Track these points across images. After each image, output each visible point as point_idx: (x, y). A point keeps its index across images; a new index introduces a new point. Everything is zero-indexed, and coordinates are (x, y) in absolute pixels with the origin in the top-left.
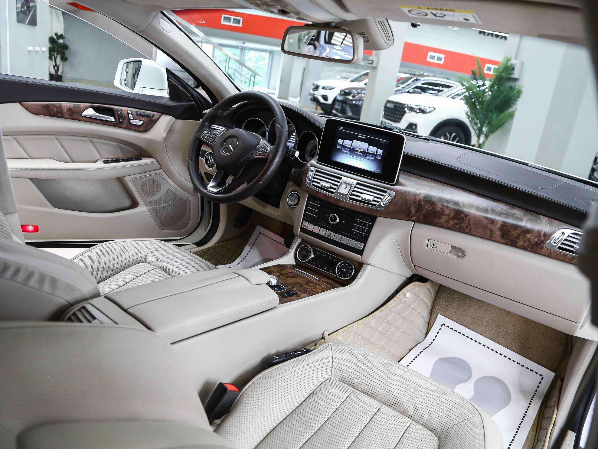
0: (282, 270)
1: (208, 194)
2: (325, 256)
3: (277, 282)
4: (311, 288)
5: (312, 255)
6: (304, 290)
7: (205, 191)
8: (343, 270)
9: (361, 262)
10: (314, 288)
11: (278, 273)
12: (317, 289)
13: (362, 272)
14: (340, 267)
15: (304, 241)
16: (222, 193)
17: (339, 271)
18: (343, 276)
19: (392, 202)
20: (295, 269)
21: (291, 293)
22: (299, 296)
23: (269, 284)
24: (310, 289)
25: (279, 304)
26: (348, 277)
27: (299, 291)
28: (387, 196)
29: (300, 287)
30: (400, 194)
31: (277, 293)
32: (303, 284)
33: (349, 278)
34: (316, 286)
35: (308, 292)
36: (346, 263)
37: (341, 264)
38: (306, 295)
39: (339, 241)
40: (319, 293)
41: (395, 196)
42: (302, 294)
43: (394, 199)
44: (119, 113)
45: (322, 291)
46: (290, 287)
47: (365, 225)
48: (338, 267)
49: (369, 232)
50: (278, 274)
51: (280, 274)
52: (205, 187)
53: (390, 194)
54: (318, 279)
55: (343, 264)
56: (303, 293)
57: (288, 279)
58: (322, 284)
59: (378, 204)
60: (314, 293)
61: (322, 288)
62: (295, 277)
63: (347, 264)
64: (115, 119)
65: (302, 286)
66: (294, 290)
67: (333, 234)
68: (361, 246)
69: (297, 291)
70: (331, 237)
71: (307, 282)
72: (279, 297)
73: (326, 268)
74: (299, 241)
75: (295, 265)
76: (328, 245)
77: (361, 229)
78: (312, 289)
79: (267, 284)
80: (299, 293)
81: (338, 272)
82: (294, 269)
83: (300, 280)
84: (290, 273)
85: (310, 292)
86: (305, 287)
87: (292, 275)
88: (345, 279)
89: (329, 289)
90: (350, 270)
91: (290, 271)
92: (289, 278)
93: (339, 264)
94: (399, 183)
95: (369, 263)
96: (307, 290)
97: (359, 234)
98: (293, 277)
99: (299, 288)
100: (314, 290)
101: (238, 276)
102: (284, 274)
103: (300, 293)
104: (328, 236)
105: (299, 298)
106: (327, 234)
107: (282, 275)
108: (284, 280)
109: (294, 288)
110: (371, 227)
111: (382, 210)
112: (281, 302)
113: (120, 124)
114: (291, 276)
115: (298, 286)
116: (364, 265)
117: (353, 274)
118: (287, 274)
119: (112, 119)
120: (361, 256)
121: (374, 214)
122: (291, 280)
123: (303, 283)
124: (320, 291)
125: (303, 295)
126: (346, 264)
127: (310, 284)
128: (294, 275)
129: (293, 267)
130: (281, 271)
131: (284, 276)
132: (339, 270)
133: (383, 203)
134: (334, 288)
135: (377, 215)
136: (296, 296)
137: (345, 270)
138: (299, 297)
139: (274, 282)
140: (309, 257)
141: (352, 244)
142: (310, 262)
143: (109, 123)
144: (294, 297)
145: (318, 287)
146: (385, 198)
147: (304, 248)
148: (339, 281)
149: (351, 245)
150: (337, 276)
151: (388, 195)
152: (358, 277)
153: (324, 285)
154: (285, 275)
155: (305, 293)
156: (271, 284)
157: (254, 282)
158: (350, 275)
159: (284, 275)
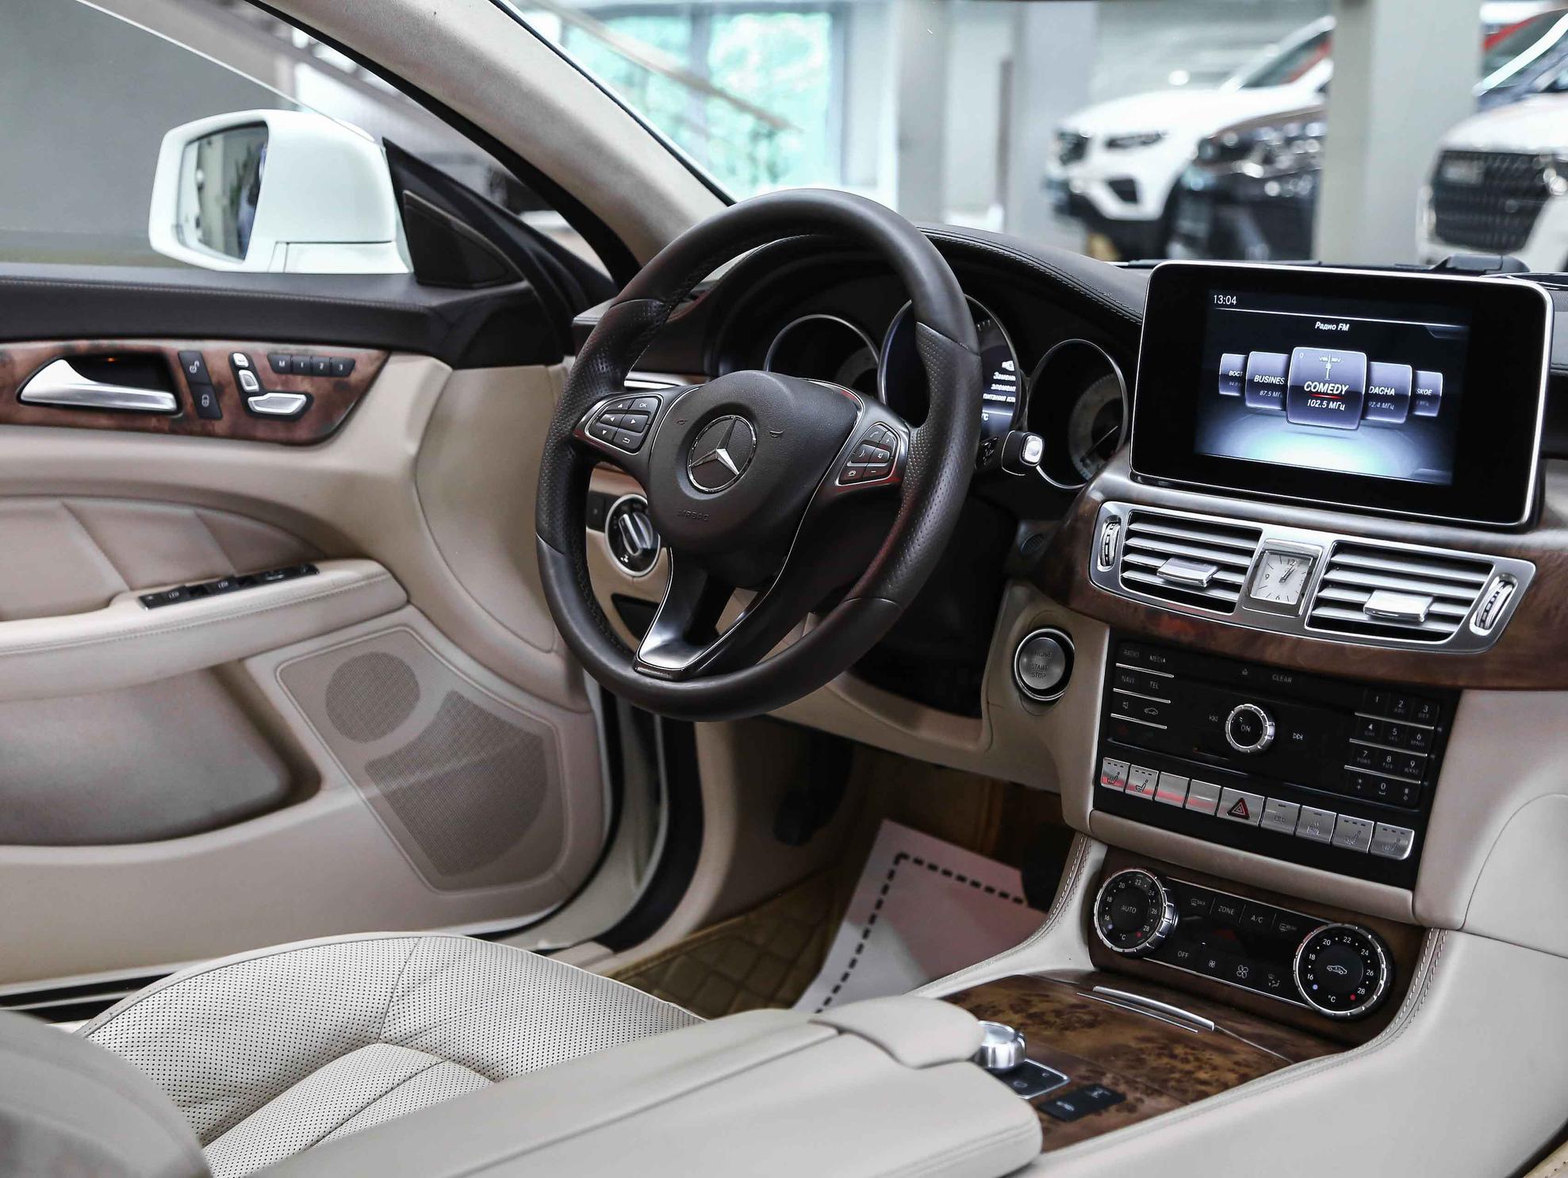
0: (1035, 1000)
1: (645, 685)
2: (1231, 912)
3: (1021, 1053)
4: (1188, 1067)
5: (1168, 919)
6: (1153, 1080)
7: (629, 673)
8: (1329, 968)
9: (1413, 921)
10: (1200, 1068)
11: (1016, 1012)
12: (1215, 1068)
13: (1431, 971)
14: (1313, 957)
15: (1118, 854)
16: (710, 673)
17: (1311, 977)
18: (1333, 999)
19: (1524, 610)
20: (1097, 988)
21: (1095, 1094)
22: (1132, 1109)
23: (981, 1058)
24: (1181, 1071)
25: (1046, 1149)
26: (1361, 1000)
27: (1131, 1083)
28: (1496, 585)
29: (1133, 1068)
30: (1560, 566)
31: (1030, 1101)
32: (1142, 1051)
33: (1369, 1004)
34: (1207, 1055)
35: (1176, 1089)
36: (1342, 932)
37: (1317, 940)
38: (1164, 1101)
39: (1288, 829)
40: (1225, 1087)
41: (1536, 582)
42: (1144, 1097)
43: (1535, 595)
44: (193, 369)
45: (1244, 1079)
46: (1083, 1070)
47: (1406, 737)
48: (1305, 960)
49: (1432, 771)
50: (1017, 1018)
51: (1030, 1016)
52: (629, 655)
53: (1509, 575)
54: (1211, 1023)
55: (1327, 942)
56: (1148, 1095)
57: (1070, 1034)
58: (1235, 1047)
59: (1454, 629)
60: (1203, 1088)
61: (1237, 1063)
62: (1100, 1023)
63: (1347, 940)
64: (178, 400)
65: (1141, 1062)
66: (1107, 1080)
67: (1254, 800)
68: (1403, 842)
69: (1122, 1088)
70: (1247, 817)
71: (1166, 1042)
72: (1041, 1120)
73: (1242, 972)
74: (1095, 854)
75: (1093, 973)
76: (1236, 858)
77: (1389, 759)
78: (1189, 1073)
79: (972, 1059)
80: (1131, 1096)
81: (1307, 985)
82: (1090, 991)
83: (1127, 1037)
84: (1074, 1006)
85: (1187, 1085)
86: (1155, 1064)
87: (1086, 1017)
88: (1348, 1013)
89: (1276, 1066)
90: (1367, 966)
91: (1071, 997)
92: (1075, 1029)
93: (1306, 942)
94: (1545, 515)
95: (1458, 918)
96: (1166, 1081)
97: (1383, 786)
98: (1091, 1025)
99: (1130, 1074)
100: (1202, 1075)
101: (833, 1032)
102: (1043, 1013)
103: (1138, 1095)
104: (1230, 813)
105: (1134, 1116)
106: (1226, 804)
107: (1038, 1018)
108: (1046, 1040)
109: (1103, 1074)
110: (1438, 745)
111: (1481, 659)
112: (1053, 1141)
113: (202, 421)
114: (1080, 1021)
115: (1120, 1063)
116: (1433, 938)
117: (1382, 982)
118: (1058, 1013)
119: (165, 401)
120: (1408, 894)
121: (1446, 681)
122: (1082, 1041)
123: (1143, 1046)
124: (1232, 1077)
125: (1150, 1103)
126: (1341, 940)
127: (1179, 1050)
128: (1096, 1015)
129: (1084, 981)
130: (1028, 1003)
131: (1048, 1024)
132: (1311, 971)
133: (1483, 621)
134: (1298, 1058)
135: (1461, 683)
136: (1118, 1110)
137: (1341, 971)
138: (1134, 1114)
139: (1005, 1052)
140: (1153, 929)
141: (1356, 837)
142: (1163, 948)
143: (153, 422)
144: (1112, 1114)
145: (1218, 1059)
146: (1489, 597)
147: (1122, 885)
148: (1316, 1024)
149: (1350, 844)
150: (1305, 1002)
151: (1497, 579)
152: (1410, 995)
153: (1248, 1048)
154: (1051, 1018)
155: (1160, 1093)
156: (994, 1061)
157: (914, 1051)
158: (1372, 989)
159: (1046, 1018)
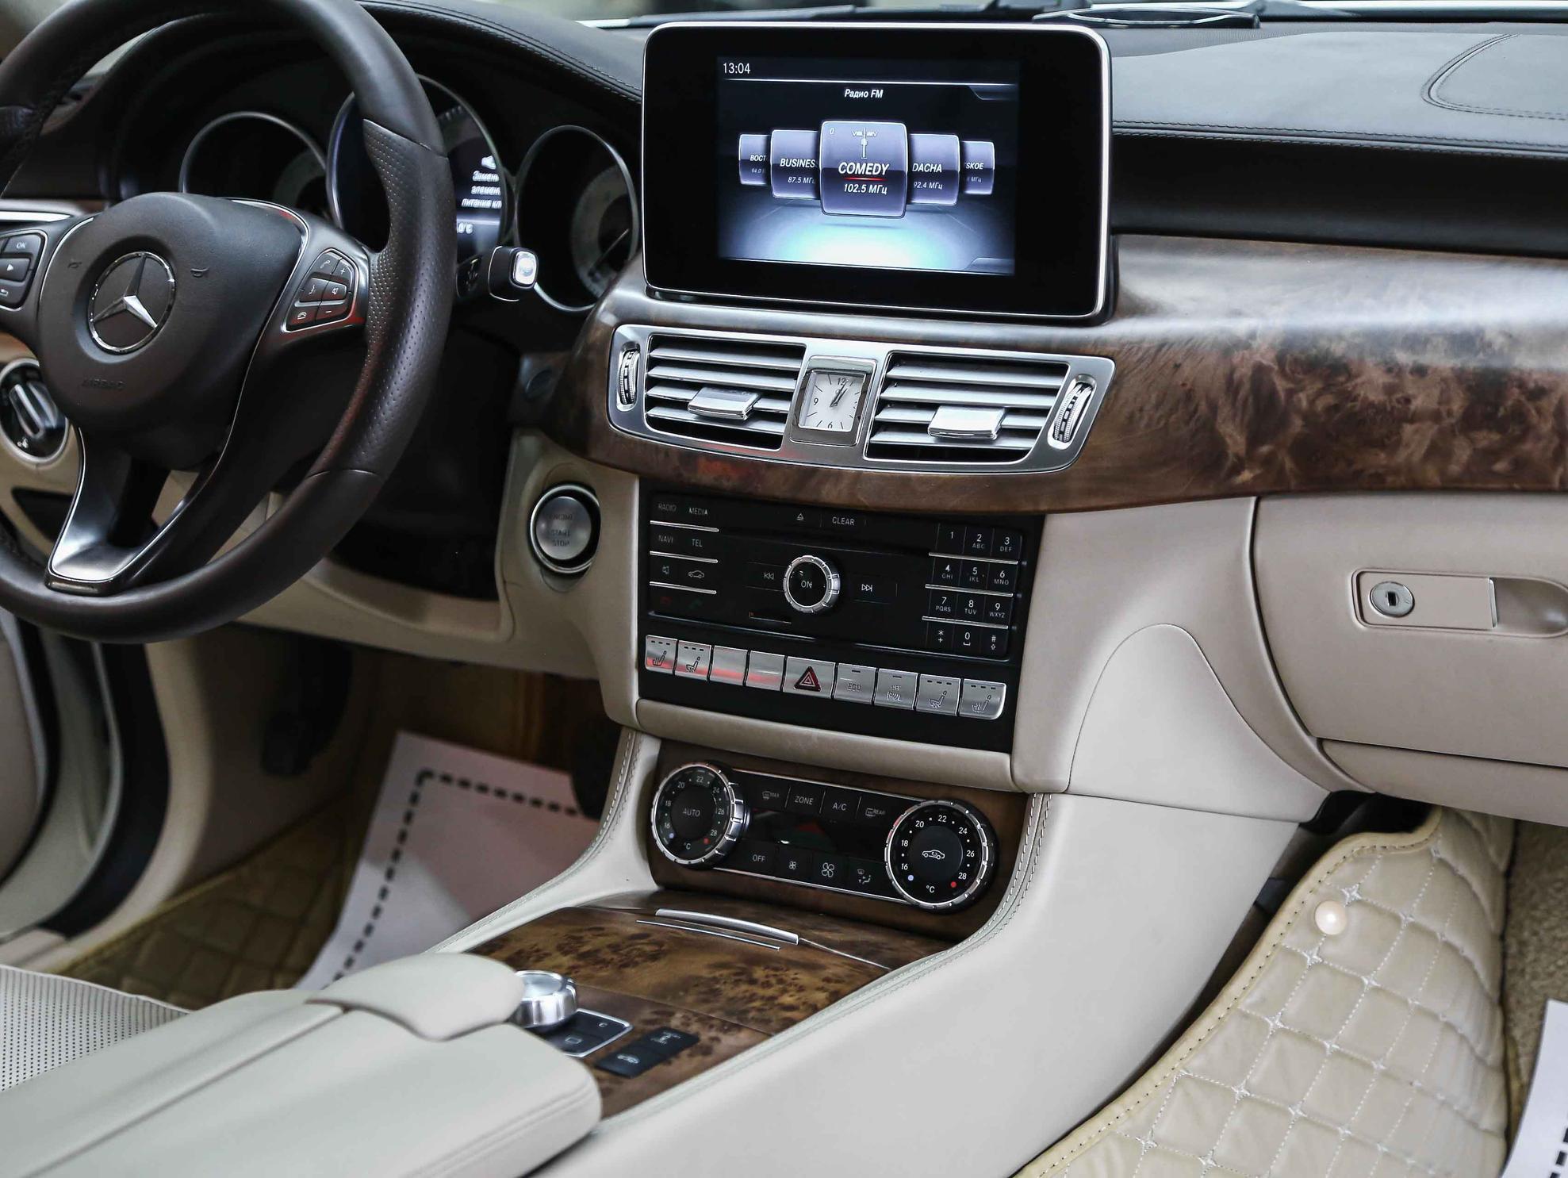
0: (586, 935)
1: (63, 605)
2: (810, 801)
3: (570, 1002)
4: (770, 992)
5: (738, 817)
6: (730, 1013)
7: (40, 590)
8: (925, 854)
9: (1014, 789)
10: (784, 991)
11: (565, 953)
12: (801, 989)
13: (1037, 843)
14: (905, 843)
15: (673, 748)
16: (147, 581)
17: (905, 867)
18: (931, 889)
19: (1106, 415)
20: (661, 912)
21: (662, 1040)
22: (707, 1051)
23: (523, 1017)
24: (762, 998)
25: (607, 1114)
26: (963, 886)
27: (705, 1021)
28: (1073, 390)
29: (706, 1001)
30: (1141, 360)
31: (584, 1061)
32: (716, 980)
33: (972, 890)
34: (791, 974)
35: (756, 1020)
36: (935, 810)
37: (909, 822)
38: (743, 1036)
39: (866, 698)
40: (814, 1009)
41: (1116, 382)
42: (721, 1035)
43: (1116, 396)
45: (835, 997)
46: (647, 1013)
47: (988, 577)
48: (897, 848)
49: (1019, 613)
50: (566, 961)
51: (583, 956)
52: (37, 566)
53: (1086, 376)
54: (795, 936)
55: (920, 824)
56: (725, 1032)
57: (630, 971)
58: (823, 961)
59: (1029, 444)
60: (789, 1014)
61: (827, 980)
62: (665, 953)
63: (942, 819)
65: (715, 993)
66: (676, 1022)
67: (823, 669)
68: (994, 700)
69: (694, 1028)
70: (817, 689)
71: (743, 965)
72: (599, 1080)
73: (828, 870)
74: (647, 751)
75: (655, 894)
76: (808, 737)
77: (971, 603)
78: (772, 998)
79: (511, 1020)
80: (705, 1036)
81: (901, 876)
82: (651, 916)
83: (697, 966)
84: (634, 937)
85: (770, 1014)
86: (731, 994)
87: (648, 948)
88: (949, 903)
89: (872, 976)
90: (967, 847)
91: (633, 926)
92: (636, 964)
93: (896, 826)
94: (1121, 299)
95: (1062, 779)
96: (747, 1011)
97: (967, 636)
98: (654, 957)
99: (702, 1009)
100: (787, 999)
101: (335, 1010)
102: (597, 951)
103: (713, 1034)
104: (797, 686)
105: (709, 1059)
106: (792, 677)
107: (592, 958)
108: (604, 982)
109: (671, 1014)
110: (1024, 581)
111: (1062, 477)
112: (614, 1103)
114: (642, 954)
115: (690, 999)
116: (1037, 804)
117: (984, 863)
118: (616, 948)
120: (1004, 758)
121: (1027, 507)
122: (645, 978)
123: (717, 974)
124: (821, 996)
125: (729, 1040)
126: (936, 818)
127: (759, 973)
128: (660, 944)
129: (647, 905)
130: (579, 940)
131: (605, 963)
132: (904, 861)
133: (1062, 433)
134: (896, 963)
135: (1043, 507)
136: (691, 1055)
137: (937, 855)
138: (708, 1056)
139: (551, 1005)
140: (722, 832)
141: (942, 699)
142: (736, 853)
144: (684, 1062)
145: (804, 978)
146: (1065, 404)
147: (681, 785)
148: (914, 920)
149: (935, 708)
150: (901, 896)
151: (1074, 382)
152: (1016, 874)
153: (838, 961)
154: (608, 955)
155: (739, 1028)
156: (540, 1017)
157: (438, 1019)
158: (972, 874)
159: (601, 956)
